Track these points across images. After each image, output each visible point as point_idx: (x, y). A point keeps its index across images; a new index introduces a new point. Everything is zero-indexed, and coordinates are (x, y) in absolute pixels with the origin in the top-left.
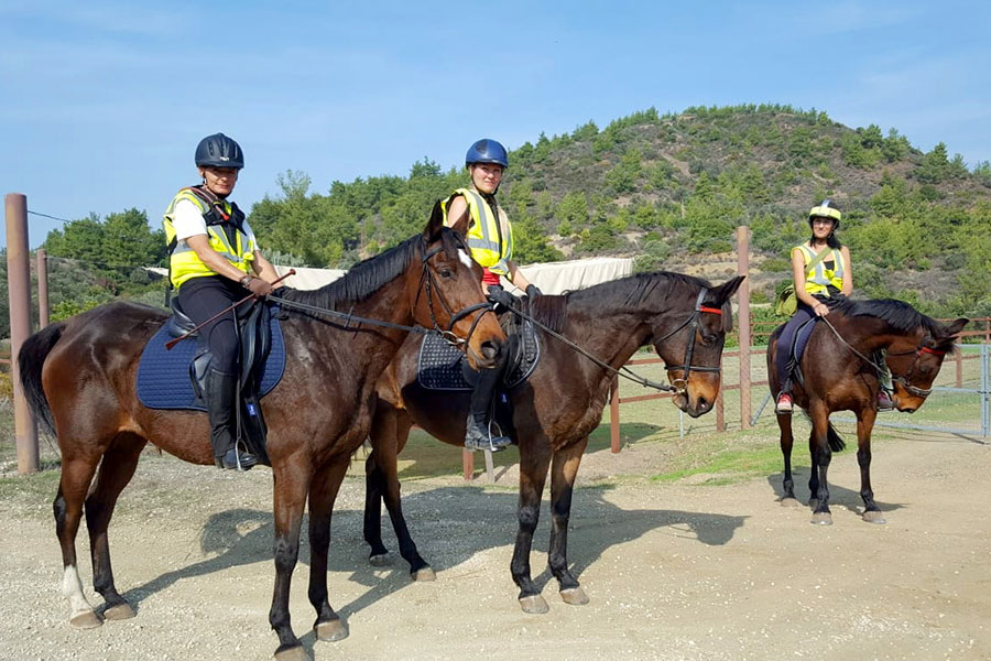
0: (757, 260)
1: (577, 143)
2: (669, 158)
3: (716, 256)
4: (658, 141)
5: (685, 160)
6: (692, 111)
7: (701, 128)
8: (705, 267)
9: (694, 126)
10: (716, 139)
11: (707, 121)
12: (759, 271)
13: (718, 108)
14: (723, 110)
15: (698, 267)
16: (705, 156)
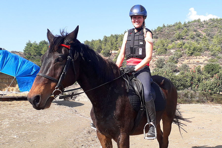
0: (208, 59)
1: (174, 27)
2: (200, 32)
3: (195, 57)
4: (198, 27)
5: (205, 32)
6: (211, 19)
7: (212, 24)
8: (191, 60)
9: (210, 23)
10: (216, 27)
11: (214, 22)
12: (207, 62)
13: (218, 19)
14: (219, 19)
15: (188, 60)
16: (211, 31)
